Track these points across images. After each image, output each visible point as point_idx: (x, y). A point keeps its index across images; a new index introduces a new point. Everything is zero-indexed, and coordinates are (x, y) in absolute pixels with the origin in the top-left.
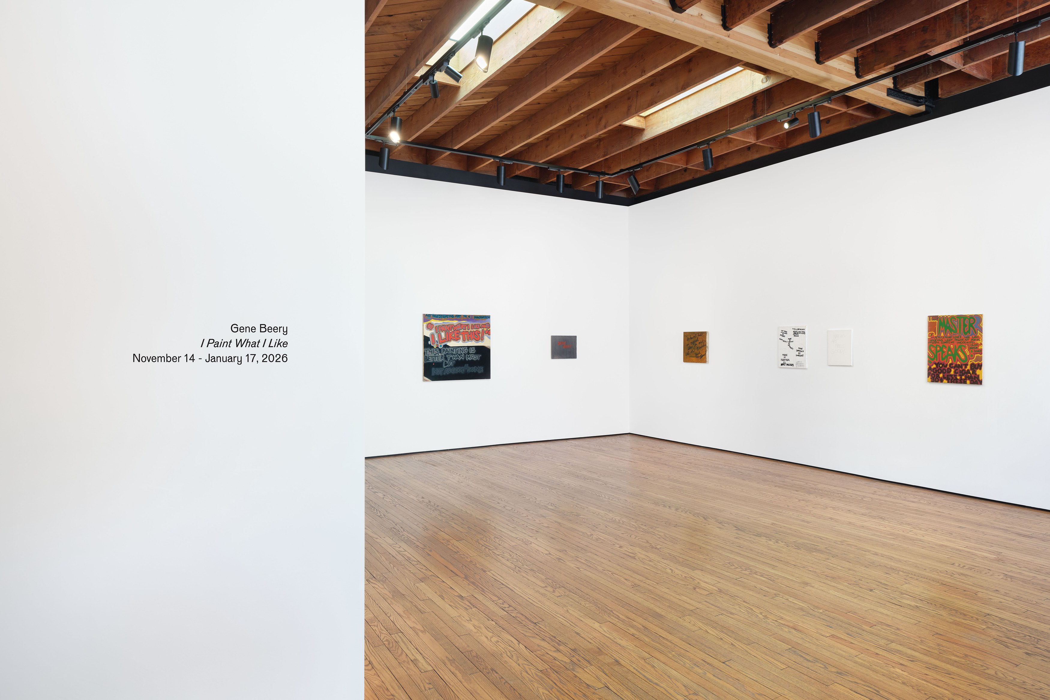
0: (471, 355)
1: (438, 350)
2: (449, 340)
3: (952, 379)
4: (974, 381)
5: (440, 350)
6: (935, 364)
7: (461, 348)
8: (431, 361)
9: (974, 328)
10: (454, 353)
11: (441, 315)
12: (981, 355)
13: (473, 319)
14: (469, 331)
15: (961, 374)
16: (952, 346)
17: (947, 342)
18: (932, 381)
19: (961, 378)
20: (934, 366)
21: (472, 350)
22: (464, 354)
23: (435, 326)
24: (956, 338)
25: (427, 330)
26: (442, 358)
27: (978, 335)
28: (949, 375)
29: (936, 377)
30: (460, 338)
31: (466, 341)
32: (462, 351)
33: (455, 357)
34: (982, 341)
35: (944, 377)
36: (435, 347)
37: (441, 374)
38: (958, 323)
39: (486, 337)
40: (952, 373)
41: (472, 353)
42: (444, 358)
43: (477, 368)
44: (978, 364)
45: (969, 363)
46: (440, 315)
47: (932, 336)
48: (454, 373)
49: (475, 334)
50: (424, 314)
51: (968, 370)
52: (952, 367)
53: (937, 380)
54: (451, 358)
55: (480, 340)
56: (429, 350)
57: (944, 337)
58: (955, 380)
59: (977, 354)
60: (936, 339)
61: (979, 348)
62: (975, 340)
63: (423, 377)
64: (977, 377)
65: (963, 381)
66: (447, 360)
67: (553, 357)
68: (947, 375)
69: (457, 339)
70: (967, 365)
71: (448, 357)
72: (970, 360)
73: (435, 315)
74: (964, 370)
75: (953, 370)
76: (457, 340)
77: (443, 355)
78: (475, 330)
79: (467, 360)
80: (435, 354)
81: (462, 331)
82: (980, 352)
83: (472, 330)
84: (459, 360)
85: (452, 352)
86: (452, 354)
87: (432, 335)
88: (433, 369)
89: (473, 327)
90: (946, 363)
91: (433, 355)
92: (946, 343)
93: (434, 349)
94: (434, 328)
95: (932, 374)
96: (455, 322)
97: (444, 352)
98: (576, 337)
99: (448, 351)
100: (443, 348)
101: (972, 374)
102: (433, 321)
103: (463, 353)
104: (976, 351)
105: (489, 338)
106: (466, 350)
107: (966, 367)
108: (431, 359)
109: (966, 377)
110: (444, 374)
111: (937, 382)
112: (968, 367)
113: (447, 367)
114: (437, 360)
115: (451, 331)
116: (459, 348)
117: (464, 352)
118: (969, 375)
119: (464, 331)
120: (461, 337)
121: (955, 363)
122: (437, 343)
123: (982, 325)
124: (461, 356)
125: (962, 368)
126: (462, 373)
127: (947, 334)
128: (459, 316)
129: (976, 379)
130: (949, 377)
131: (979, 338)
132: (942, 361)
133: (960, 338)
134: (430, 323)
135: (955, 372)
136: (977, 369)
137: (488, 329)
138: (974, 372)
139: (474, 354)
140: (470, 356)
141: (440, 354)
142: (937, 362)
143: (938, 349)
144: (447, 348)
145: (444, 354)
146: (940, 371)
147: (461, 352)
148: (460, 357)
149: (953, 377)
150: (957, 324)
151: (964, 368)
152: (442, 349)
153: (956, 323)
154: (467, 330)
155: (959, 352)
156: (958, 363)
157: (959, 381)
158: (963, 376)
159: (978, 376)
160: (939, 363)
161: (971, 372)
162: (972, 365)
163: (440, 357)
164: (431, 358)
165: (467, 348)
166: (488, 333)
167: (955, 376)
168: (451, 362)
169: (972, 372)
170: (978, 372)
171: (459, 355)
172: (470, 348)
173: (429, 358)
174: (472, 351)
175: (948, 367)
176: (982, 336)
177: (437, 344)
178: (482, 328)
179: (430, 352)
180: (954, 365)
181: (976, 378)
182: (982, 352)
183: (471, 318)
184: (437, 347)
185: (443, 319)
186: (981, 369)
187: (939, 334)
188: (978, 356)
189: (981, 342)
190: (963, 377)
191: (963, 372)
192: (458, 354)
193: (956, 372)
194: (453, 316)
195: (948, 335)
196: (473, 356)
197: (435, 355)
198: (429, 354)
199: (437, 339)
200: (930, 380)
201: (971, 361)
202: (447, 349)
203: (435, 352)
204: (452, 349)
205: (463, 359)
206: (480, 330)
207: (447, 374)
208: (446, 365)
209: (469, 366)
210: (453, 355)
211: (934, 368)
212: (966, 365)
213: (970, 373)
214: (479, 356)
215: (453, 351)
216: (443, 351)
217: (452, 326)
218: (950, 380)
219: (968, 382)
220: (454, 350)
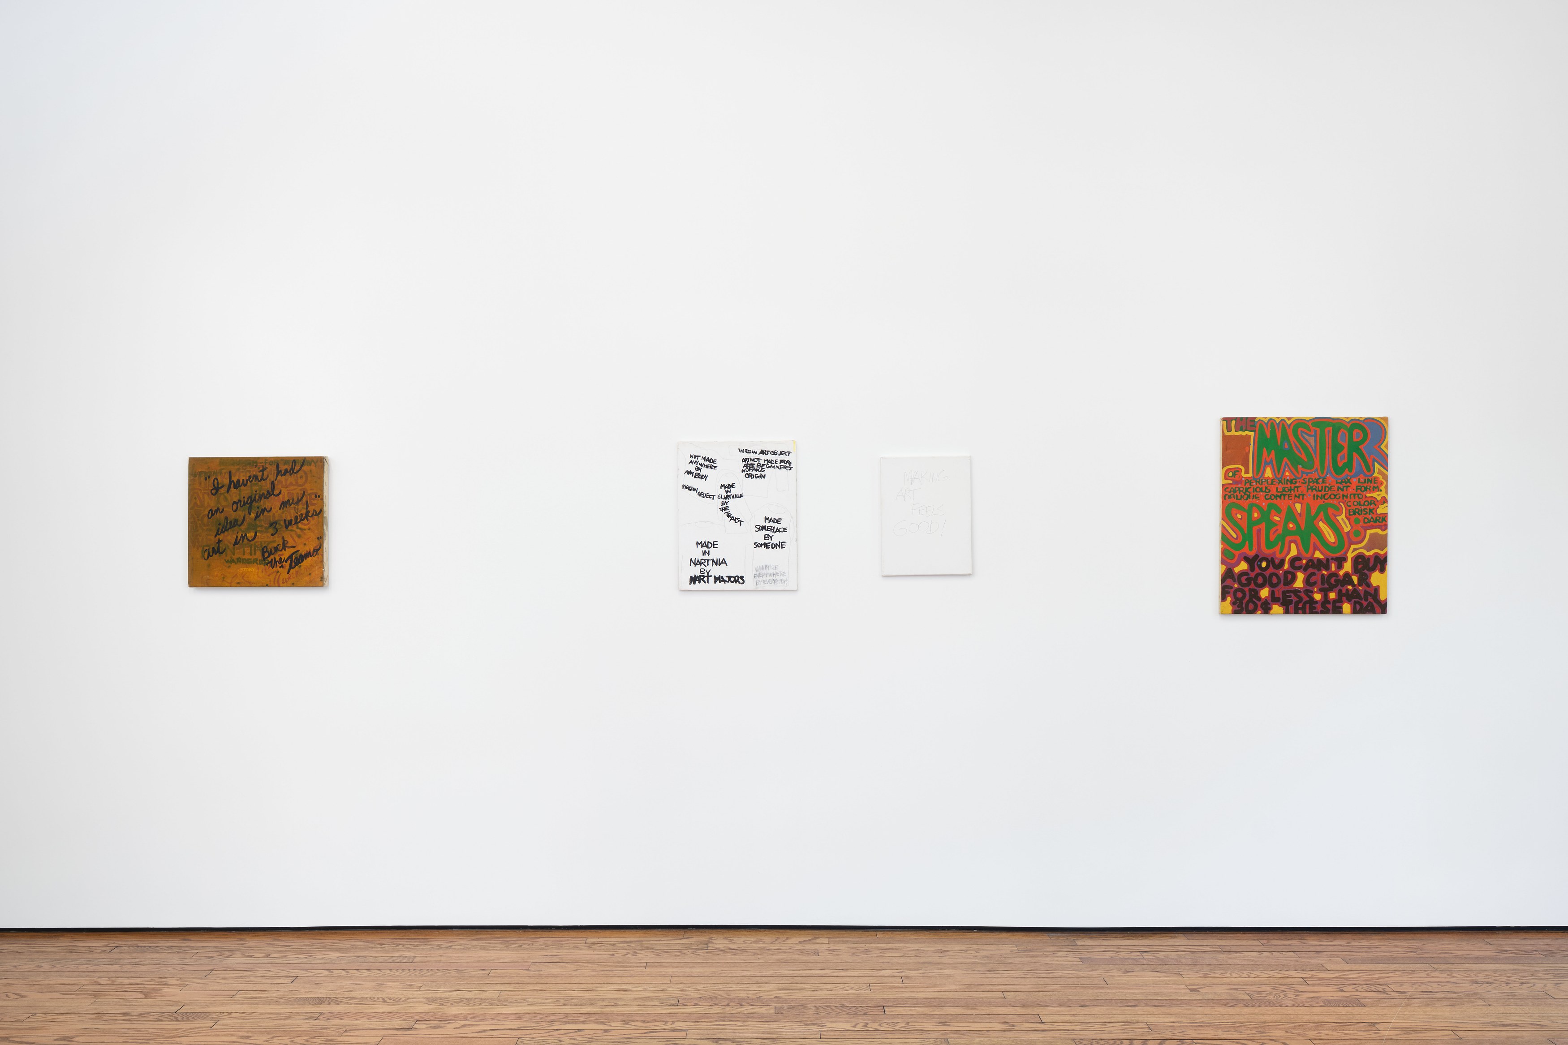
3: (1297, 603)
4: (1365, 604)
6: (1246, 559)
9: (1362, 456)
12: (1383, 530)
15: (1326, 586)
16: (1298, 506)
17: (1284, 495)
18: (1235, 612)
19: (1326, 596)
20: (1243, 566)
24: (1311, 484)
27: (1376, 475)
28: (1288, 592)
29: (1247, 598)
34: (1387, 492)
35: (1273, 598)
38: (1316, 441)
40: (1299, 583)
44: (1377, 557)
45: (1350, 555)
47: (1237, 478)
51: (1347, 574)
52: (1299, 569)
53: (1251, 606)
57: (1273, 480)
58: (1308, 605)
59: (1372, 527)
60: (1248, 486)
61: (1380, 511)
62: (1366, 489)
64: (1373, 592)
65: (1330, 606)
68: (1284, 593)
70: (1345, 559)
72: (1353, 547)
74: (1335, 574)
75: (1300, 576)
82: (1382, 522)
90: (1279, 556)
92: (1280, 497)
95: (1237, 590)
101: (1360, 584)
104: (1369, 521)
107: (1340, 567)
109: (1340, 594)
111: (1253, 612)
112: (1348, 567)
118: (1350, 587)
121: (1309, 556)
123: (1387, 446)
125: (1327, 568)
127: (1284, 472)
129: (1370, 599)
130: (1290, 596)
131: (1378, 484)
132: (1266, 551)
133: (1323, 482)
135: (1307, 581)
136: (1373, 569)
138: (1364, 580)
142: (1251, 554)
143: (1256, 515)
146: (1260, 580)
149: (1302, 595)
150: (1313, 444)
151: (1333, 569)
153: (1312, 440)
155: (1321, 524)
156: (1318, 555)
157: (1319, 607)
158: (1331, 590)
159: (1377, 589)
160: (1256, 556)
161: (1355, 579)
162: (1359, 560)
167: (1309, 593)
169: (1359, 580)
170: (1375, 578)
175: (1286, 567)
176: (1386, 477)
180: (1304, 561)
181: (1371, 595)
182: (1387, 522)
186: (1383, 570)
187: (1259, 469)
188: (1377, 534)
189: (1383, 494)
190: (1332, 595)
191: (1333, 581)
193: (1313, 579)
195: (1287, 474)
200: (1230, 608)
201: (1355, 550)
211: (1243, 573)
212: (1341, 561)
213: (1351, 583)
218: (1291, 607)
219: (1346, 607)
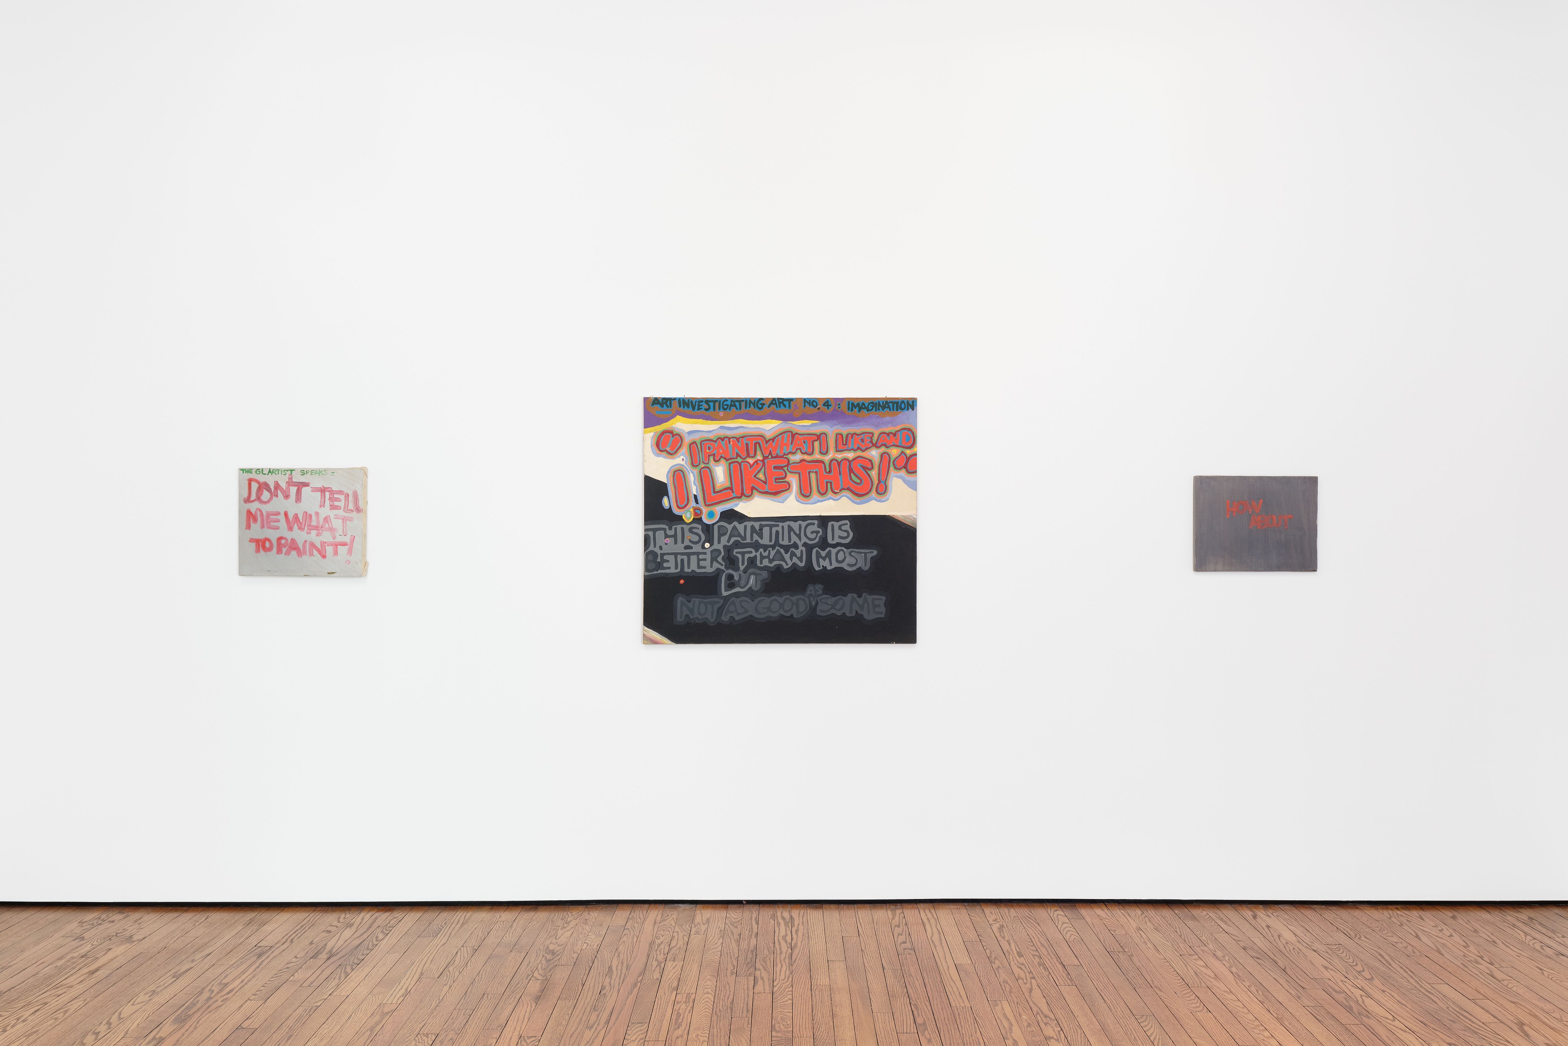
0: (834, 551)
1: (700, 532)
2: (743, 494)
5: (708, 529)
7: (792, 523)
8: (673, 570)
10: (765, 541)
11: (714, 401)
13: (843, 413)
14: (827, 458)
21: (838, 532)
22: (805, 545)
23: (687, 440)
25: (657, 455)
26: (714, 559)
30: (788, 487)
31: (815, 496)
32: (799, 536)
33: (768, 557)
36: (688, 517)
37: (711, 619)
39: (896, 482)
41: (838, 544)
42: (723, 559)
43: (860, 601)
46: (707, 401)
48: (763, 616)
49: (851, 471)
50: (646, 399)
54: (752, 561)
55: (873, 494)
56: (665, 530)
63: (644, 630)
66: (737, 569)
67: (1201, 564)
69: (777, 490)
71: (740, 556)
73: (689, 399)
76: (776, 494)
77: (720, 547)
78: (850, 455)
79: (817, 569)
80: (687, 543)
81: (798, 457)
83: (840, 456)
84: (785, 567)
85: (756, 537)
86: (756, 546)
87: (678, 474)
88: (680, 600)
89: (842, 442)
91: (680, 548)
93: (685, 526)
94: (685, 450)
96: (769, 427)
97: (724, 540)
98: (1311, 483)
99: (739, 535)
100: (722, 523)
102: (682, 425)
103: (800, 544)
105: (913, 486)
106: (813, 532)
108: (672, 564)
110: (725, 619)
113: (737, 595)
114: (694, 566)
115: (751, 461)
116: (786, 524)
117: (804, 540)
119: (806, 457)
120: (794, 480)
122: (694, 504)
124: (793, 555)
126: (795, 616)
128: (786, 403)
134: (671, 432)
137: (908, 452)
139: (847, 546)
140: (829, 555)
141: (707, 545)
144: (735, 523)
145: (725, 547)
147: (794, 539)
148: (787, 557)
152: (716, 527)
154: (817, 456)
163: (708, 557)
164: (671, 558)
165: (816, 522)
166: (909, 465)
168: (752, 577)
171: (786, 548)
172: (830, 524)
173: (666, 557)
174: (839, 534)
177: (695, 509)
178: (883, 449)
179: (667, 536)
183: (835, 409)
184: (698, 520)
185: (722, 414)
192: (782, 546)
194: (763, 404)
196: (841, 554)
197: (687, 547)
198: (665, 544)
199: (694, 489)
202: (735, 528)
203: (687, 534)
204: (757, 525)
205: (802, 565)
206: (874, 454)
207: (737, 618)
208: (731, 585)
209: (826, 591)
210: (761, 550)
214: (869, 556)
215: (761, 536)
216: (720, 535)
217: (757, 441)
220: (766, 530)
